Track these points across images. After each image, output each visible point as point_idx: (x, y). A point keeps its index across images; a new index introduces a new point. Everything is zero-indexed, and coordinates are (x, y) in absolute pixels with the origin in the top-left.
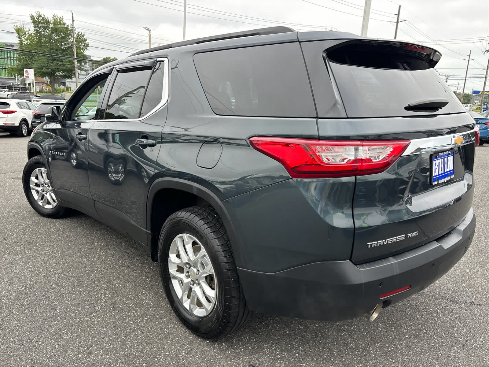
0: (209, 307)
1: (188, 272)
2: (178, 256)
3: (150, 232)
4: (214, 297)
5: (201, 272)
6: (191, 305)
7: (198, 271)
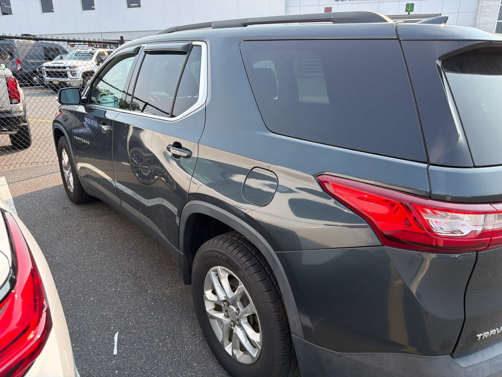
0: (255, 353)
1: (227, 311)
2: (214, 292)
3: (183, 254)
4: (259, 341)
5: (241, 311)
6: (234, 351)
7: (238, 309)
